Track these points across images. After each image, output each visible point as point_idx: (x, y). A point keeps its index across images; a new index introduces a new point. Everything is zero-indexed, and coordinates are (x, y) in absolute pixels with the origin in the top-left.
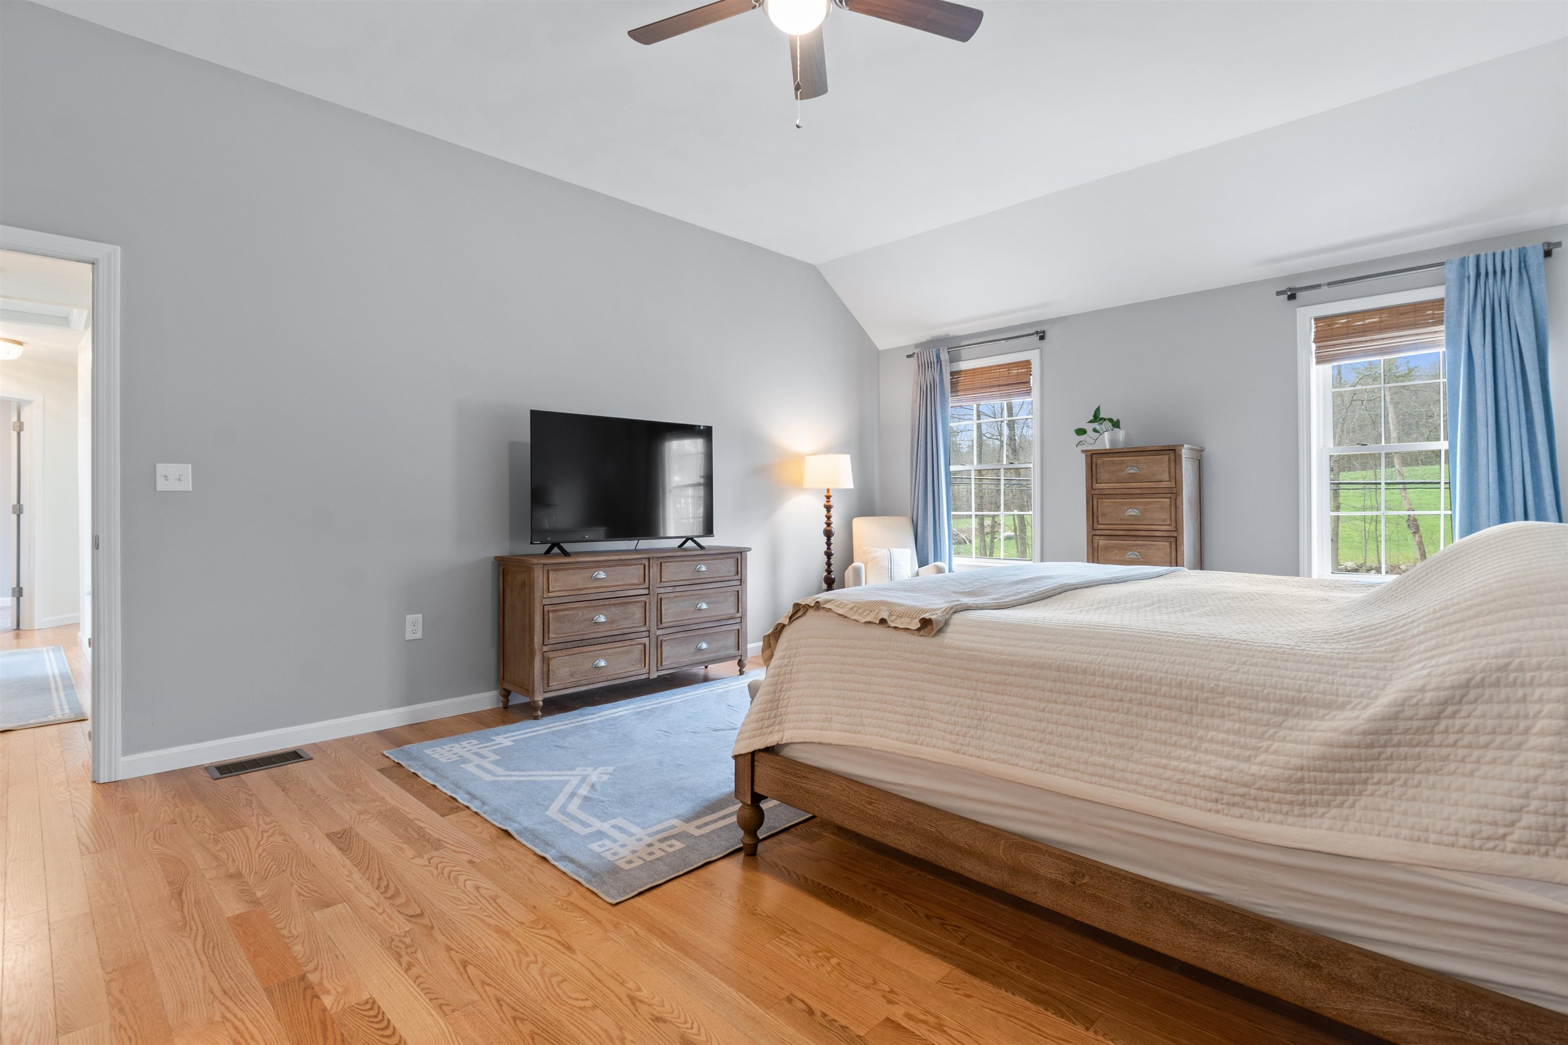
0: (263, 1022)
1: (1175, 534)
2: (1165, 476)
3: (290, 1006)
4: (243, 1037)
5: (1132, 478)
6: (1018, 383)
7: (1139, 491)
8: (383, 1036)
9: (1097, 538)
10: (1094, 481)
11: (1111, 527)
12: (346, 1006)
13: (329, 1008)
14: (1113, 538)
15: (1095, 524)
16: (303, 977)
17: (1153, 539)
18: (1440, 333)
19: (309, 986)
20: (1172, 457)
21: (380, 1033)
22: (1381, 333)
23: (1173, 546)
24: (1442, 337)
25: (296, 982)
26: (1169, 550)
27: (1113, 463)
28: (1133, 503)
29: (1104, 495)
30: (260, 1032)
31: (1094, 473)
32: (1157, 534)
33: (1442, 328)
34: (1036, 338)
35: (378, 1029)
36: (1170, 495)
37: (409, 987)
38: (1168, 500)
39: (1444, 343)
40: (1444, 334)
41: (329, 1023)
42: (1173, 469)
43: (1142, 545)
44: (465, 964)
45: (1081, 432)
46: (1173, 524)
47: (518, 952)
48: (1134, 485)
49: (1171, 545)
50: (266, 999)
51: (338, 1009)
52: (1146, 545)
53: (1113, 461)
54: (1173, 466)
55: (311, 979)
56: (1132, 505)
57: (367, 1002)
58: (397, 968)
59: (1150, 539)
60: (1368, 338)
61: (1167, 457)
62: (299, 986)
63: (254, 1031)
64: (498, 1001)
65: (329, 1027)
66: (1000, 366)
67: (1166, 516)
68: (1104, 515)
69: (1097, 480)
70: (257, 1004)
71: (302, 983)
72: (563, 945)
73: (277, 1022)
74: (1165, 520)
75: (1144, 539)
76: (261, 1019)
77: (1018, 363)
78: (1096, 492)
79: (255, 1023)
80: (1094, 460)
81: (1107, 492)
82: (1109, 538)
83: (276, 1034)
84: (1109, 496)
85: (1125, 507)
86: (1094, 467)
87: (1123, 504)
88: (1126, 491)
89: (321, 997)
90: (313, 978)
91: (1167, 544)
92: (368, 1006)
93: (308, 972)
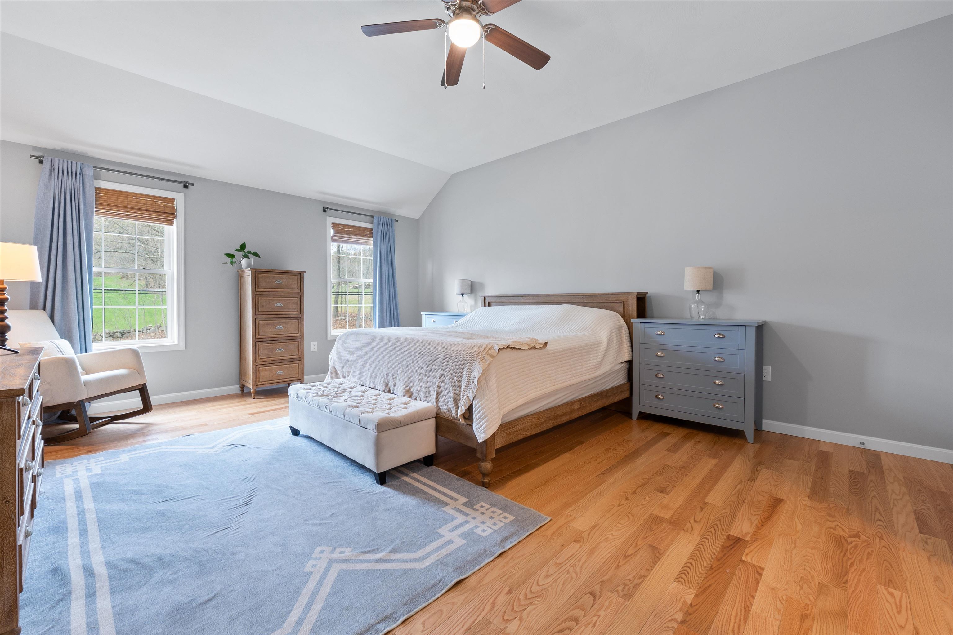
0: (725, 618)
1: (300, 316)
2: (296, 287)
3: (706, 613)
4: (740, 620)
5: (278, 286)
6: (165, 213)
7: (282, 294)
8: (692, 566)
9: (259, 319)
10: (256, 287)
11: (266, 313)
12: (688, 588)
13: (694, 594)
14: (268, 319)
15: (257, 312)
16: (683, 622)
17: (290, 319)
18: (371, 241)
19: (687, 613)
20: (299, 277)
21: (691, 567)
22: (354, 236)
23: (300, 322)
24: (372, 242)
25: (687, 624)
26: (297, 324)
27: (268, 277)
28: (279, 300)
29: (262, 295)
30: (731, 615)
31: (257, 282)
32: (292, 316)
33: (372, 239)
34: (182, 185)
35: (690, 569)
36: (297, 296)
37: (657, 570)
38: (297, 298)
39: (373, 244)
40: (372, 241)
41: (702, 589)
42: (299, 283)
43: (284, 322)
44: (626, 556)
45: (231, 256)
46: (299, 311)
47: (607, 541)
48: (280, 290)
49: (298, 321)
50: (712, 629)
51: (692, 590)
52: (286, 322)
53: (268, 276)
54: (299, 281)
55: (681, 618)
56: (279, 301)
57: (679, 581)
58: (646, 582)
59: (288, 319)
60: (350, 236)
61: (296, 277)
62: (690, 619)
63: (733, 619)
64: (645, 538)
65: (704, 587)
66: (146, 196)
67: (296, 306)
68: (263, 306)
69: (258, 286)
70: (718, 631)
71: (687, 619)
72: (593, 529)
73: (719, 612)
74: (295, 309)
75: (285, 319)
76: (725, 621)
77: (164, 198)
78: (258, 293)
79: (729, 621)
80: (257, 274)
81: (264, 293)
82: (266, 319)
83: (726, 606)
84: (265, 296)
85: (275, 302)
86: (257, 279)
87: (274, 300)
88: (275, 293)
89: (689, 603)
90: (679, 617)
91: (297, 321)
92: (680, 579)
93: (677, 622)
